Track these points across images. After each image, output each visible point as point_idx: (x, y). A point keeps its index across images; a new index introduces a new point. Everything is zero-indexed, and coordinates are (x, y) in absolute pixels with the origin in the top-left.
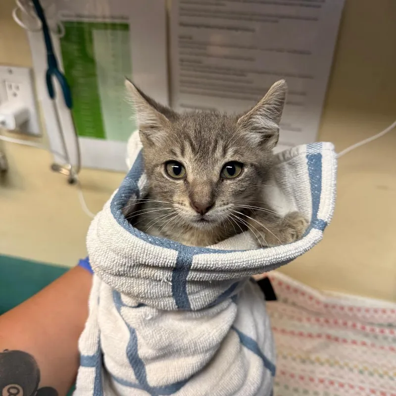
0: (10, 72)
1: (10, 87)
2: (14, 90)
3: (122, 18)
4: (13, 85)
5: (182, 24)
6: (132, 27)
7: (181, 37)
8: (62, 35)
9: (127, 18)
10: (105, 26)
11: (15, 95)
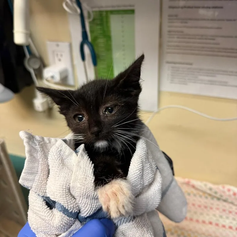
0: (58, 45)
1: (57, 55)
2: (59, 57)
3: (130, 6)
4: (59, 54)
5: (170, 7)
6: (136, 11)
7: (170, 16)
8: (91, 20)
9: (133, 6)
10: (118, 12)
11: (60, 60)
